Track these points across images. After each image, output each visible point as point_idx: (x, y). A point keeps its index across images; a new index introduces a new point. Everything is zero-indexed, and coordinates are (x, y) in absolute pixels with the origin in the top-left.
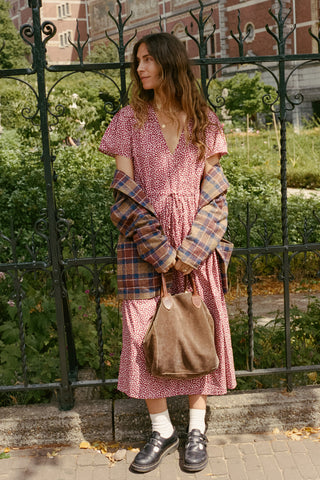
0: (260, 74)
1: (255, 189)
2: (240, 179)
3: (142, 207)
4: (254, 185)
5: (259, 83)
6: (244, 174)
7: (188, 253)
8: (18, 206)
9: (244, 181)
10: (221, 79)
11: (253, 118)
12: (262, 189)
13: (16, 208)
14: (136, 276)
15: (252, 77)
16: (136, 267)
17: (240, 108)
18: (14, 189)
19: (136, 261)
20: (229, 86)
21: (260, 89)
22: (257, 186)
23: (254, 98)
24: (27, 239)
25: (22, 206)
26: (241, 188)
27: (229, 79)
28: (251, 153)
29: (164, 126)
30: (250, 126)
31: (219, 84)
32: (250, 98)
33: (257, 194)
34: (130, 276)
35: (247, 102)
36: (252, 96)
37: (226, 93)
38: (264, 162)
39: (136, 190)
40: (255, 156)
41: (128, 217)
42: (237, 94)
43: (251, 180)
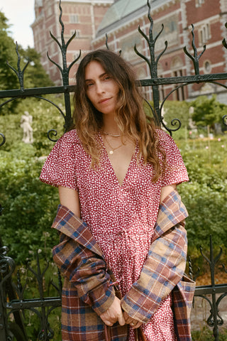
0: (216, 96)
1: (216, 186)
2: (204, 179)
3: (88, 250)
4: (215, 183)
5: (215, 102)
6: (207, 174)
7: (136, 306)
8: (19, 209)
9: (207, 180)
10: (188, 101)
11: (212, 127)
12: (222, 186)
13: (17, 211)
14: (83, 329)
15: (210, 98)
16: (83, 319)
17: (203, 120)
18: (18, 194)
19: (83, 311)
20: (194, 105)
21: (216, 106)
22: (218, 183)
23: (212, 113)
24: (25, 237)
25: (22, 210)
26: (205, 185)
27: (194, 100)
28: (212, 154)
29: (111, 152)
30: (211, 132)
31: (187, 104)
32: (209, 113)
33: (219, 190)
34: (76, 329)
35: (207, 116)
36: (211, 111)
37: (192, 110)
38: (222, 161)
39: (81, 229)
40: (215, 157)
41: (72, 261)
42: (200, 111)
43: (213, 179)
